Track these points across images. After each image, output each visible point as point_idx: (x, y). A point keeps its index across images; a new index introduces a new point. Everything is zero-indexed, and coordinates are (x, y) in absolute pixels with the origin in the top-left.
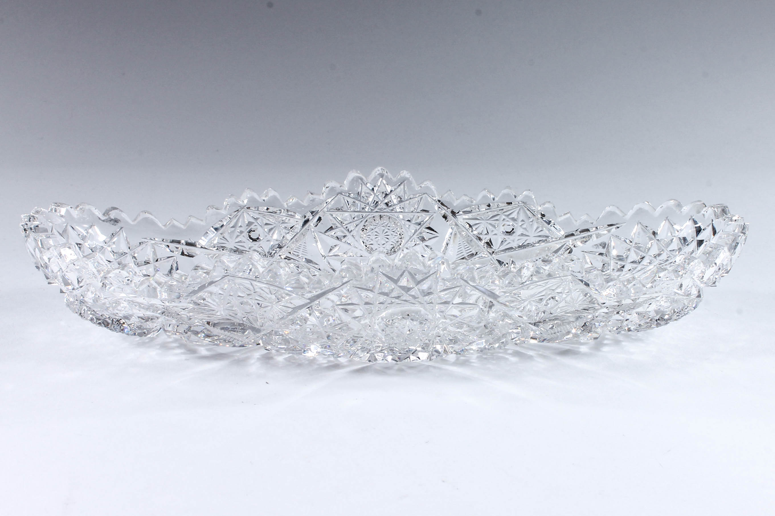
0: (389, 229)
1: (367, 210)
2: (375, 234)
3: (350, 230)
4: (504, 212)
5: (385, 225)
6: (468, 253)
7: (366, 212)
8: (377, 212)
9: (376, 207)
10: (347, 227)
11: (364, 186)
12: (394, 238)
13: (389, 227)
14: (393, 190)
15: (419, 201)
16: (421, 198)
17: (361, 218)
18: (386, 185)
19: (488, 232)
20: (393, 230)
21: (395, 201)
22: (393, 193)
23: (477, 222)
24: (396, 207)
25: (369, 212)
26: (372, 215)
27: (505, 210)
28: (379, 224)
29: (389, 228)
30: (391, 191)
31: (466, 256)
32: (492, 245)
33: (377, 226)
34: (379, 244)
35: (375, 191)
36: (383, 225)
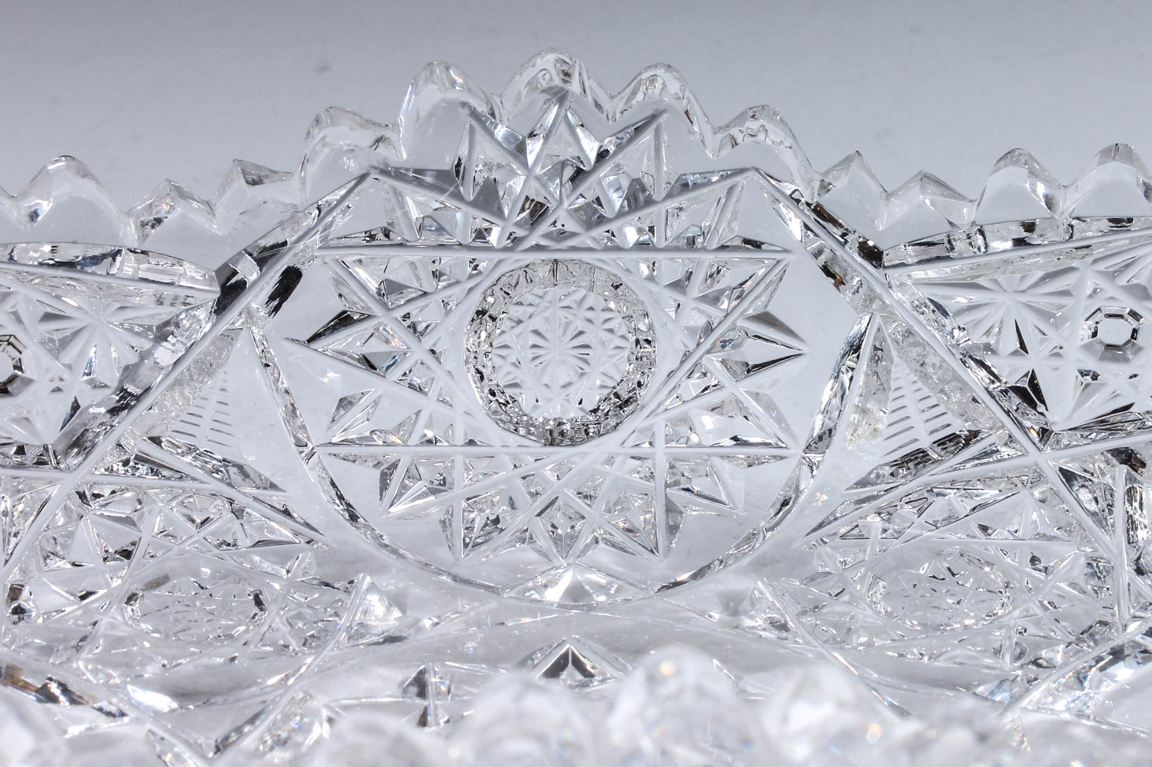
0: (590, 321)
1: (493, 238)
2: (531, 343)
3: (420, 328)
4: (1096, 261)
5: (576, 301)
6: (937, 430)
7: (491, 249)
8: (538, 248)
9: (532, 224)
10: (407, 316)
11: (480, 134)
12: (612, 356)
13: (591, 309)
14: (612, 149)
15: (723, 200)
16: (731, 190)
17: (471, 276)
18: (579, 130)
19: (1023, 346)
20: (608, 326)
21: (617, 200)
22: (607, 167)
23: (976, 297)
24: (621, 229)
25: (505, 249)
26: (517, 260)
27: (1098, 252)
28: (548, 298)
29: (590, 315)
30: (602, 155)
31: (925, 442)
32: (1043, 402)
33: (538, 305)
34: (546, 385)
35: (531, 158)
36: (566, 303)
